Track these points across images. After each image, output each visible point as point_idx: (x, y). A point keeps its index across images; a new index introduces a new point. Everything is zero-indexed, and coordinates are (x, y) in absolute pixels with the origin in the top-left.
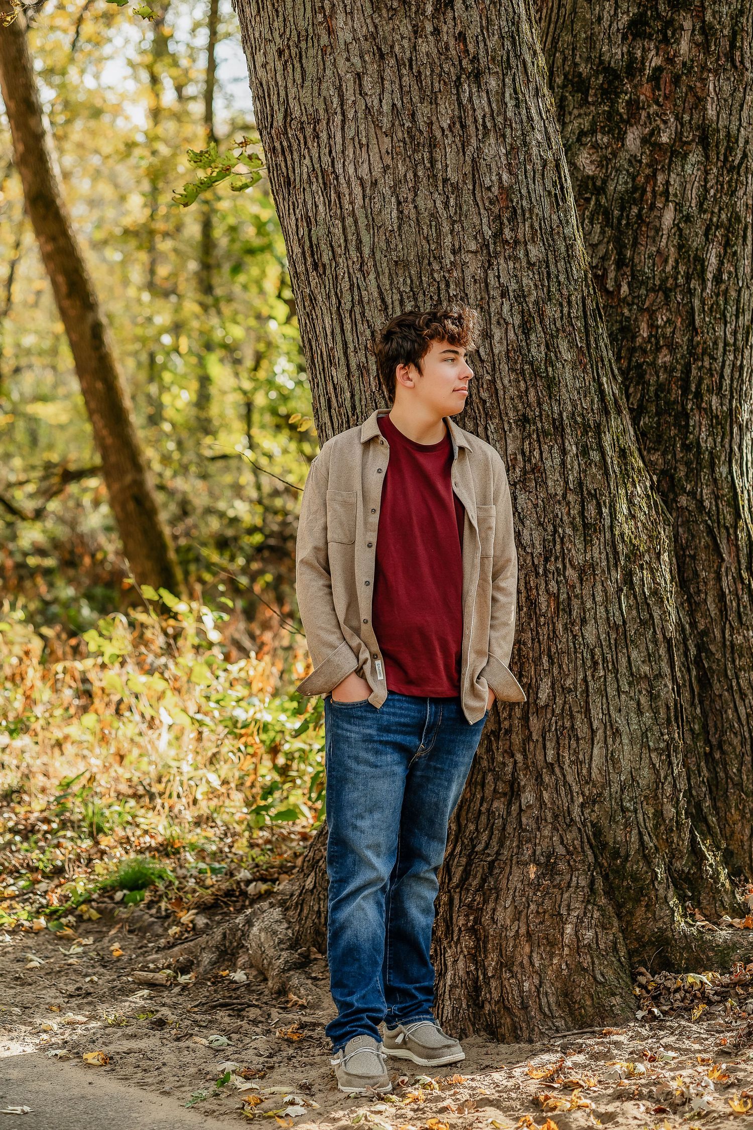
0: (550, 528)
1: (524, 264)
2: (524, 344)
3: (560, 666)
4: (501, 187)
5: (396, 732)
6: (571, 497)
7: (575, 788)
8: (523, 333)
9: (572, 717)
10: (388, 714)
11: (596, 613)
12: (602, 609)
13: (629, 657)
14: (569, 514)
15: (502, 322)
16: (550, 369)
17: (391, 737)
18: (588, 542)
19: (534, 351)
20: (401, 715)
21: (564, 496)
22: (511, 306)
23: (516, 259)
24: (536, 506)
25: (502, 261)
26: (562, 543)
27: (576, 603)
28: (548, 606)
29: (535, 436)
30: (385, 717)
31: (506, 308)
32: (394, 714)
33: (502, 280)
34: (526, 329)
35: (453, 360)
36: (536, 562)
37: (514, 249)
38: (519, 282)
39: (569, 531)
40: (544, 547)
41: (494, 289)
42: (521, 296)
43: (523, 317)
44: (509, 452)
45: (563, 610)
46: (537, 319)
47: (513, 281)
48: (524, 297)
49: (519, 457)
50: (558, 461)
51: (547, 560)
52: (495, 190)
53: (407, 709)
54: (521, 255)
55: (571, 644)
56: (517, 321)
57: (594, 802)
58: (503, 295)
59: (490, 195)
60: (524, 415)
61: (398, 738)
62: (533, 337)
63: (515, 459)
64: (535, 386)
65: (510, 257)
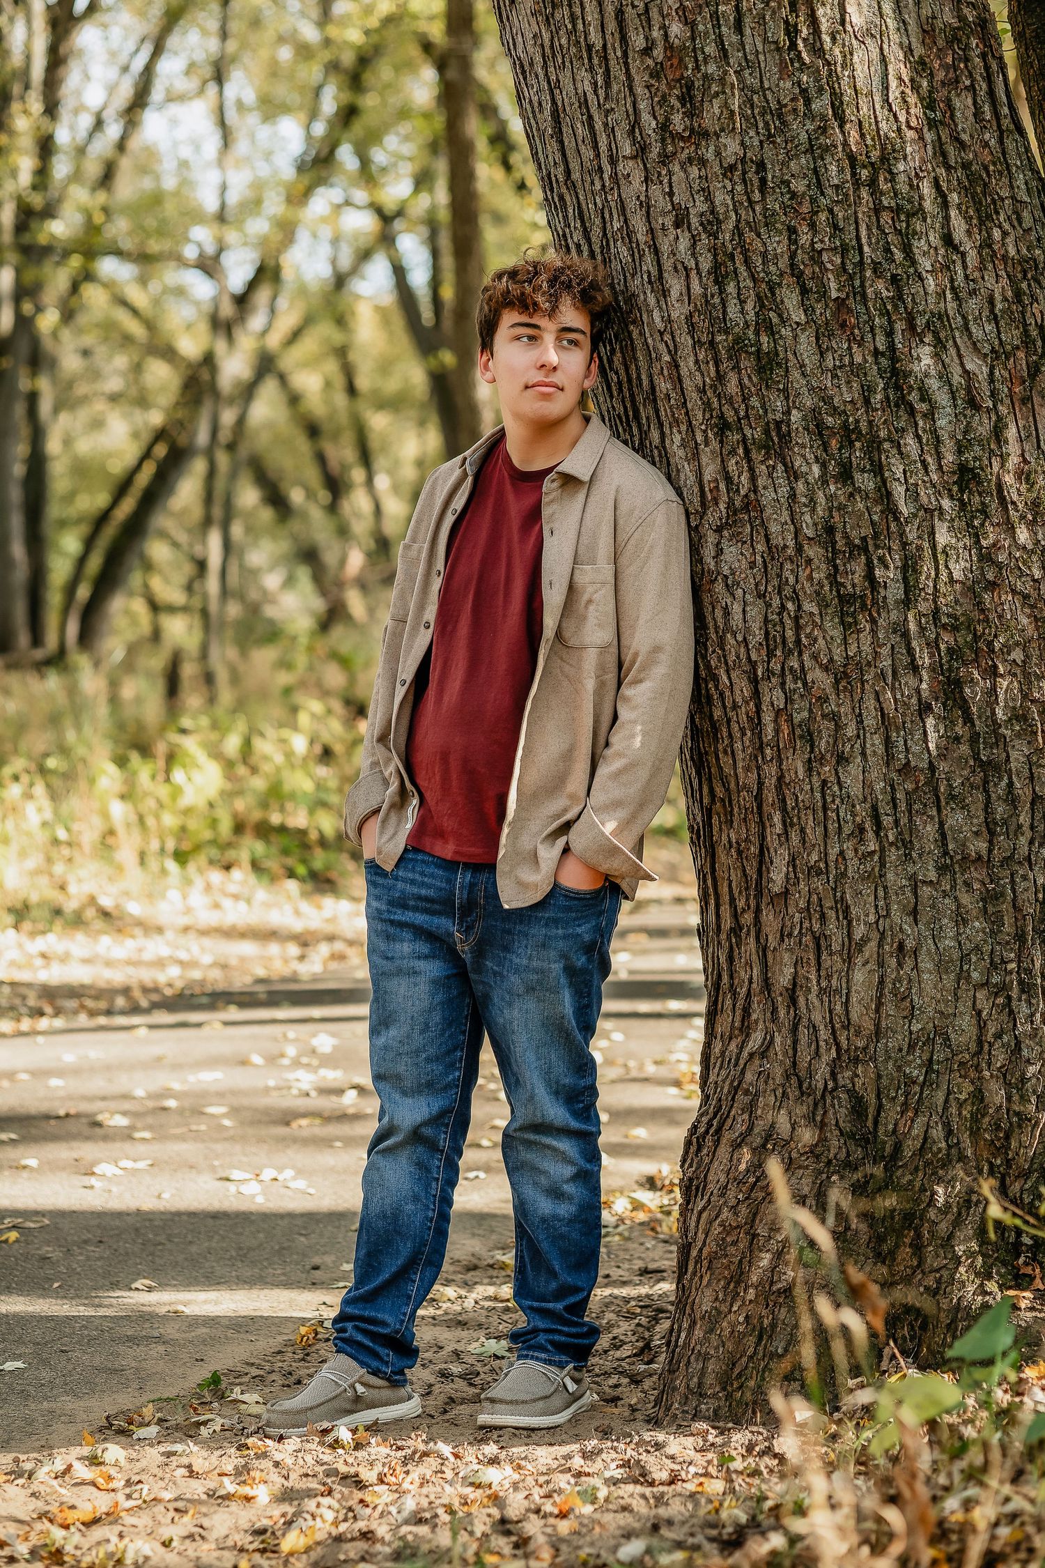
0: (776, 602)
1: (717, 169)
2: (717, 300)
3: (803, 831)
4: (669, 47)
5: (416, 909)
6: (812, 551)
7: (824, 1034)
8: (716, 282)
9: (823, 917)
10: (404, 880)
11: (863, 748)
12: (877, 740)
13: (941, 824)
14: (810, 578)
15: (680, 267)
16: (764, 339)
17: (409, 916)
18: (849, 627)
19: (733, 310)
20: (423, 884)
21: (799, 549)
22: (694, 240)
23: (703, 162)
24: (752, 565)
25: (676, 168)
26: (798, 628)
27: (826, 727)
28: (777, 731)
29: (741, 451)
30: (400, 885)
31: (684, 244)
32: (413, 882)
33: (676, 199)
34: (719, 275)
35: (532, 338)
36: (754, 657)
37: (698, 146)
38: (709, 198)
39: (810, 607)
40: (767, 633)
41: (664, 214)
42: (712, 223)
43: (715, 255)
44: (707, 477)
45: (801, 737)
46: (739, 259)
47: (699, 198)
48: (719, 222)
49: (722, 486)
50: (784, 491)
51: (771, 654)
52: (658, 53)
53: (432, 876)
54: (710, 155)
55: (818, 795)
56: (706, 264)
57: (856, 1061)
58: (677, 225)
59: (650, 62)
60: (722, 416)
61: (419, 919)
62: (731, 288)
63: (717, 487)
64: (736, 368)
65: (690, 160)
